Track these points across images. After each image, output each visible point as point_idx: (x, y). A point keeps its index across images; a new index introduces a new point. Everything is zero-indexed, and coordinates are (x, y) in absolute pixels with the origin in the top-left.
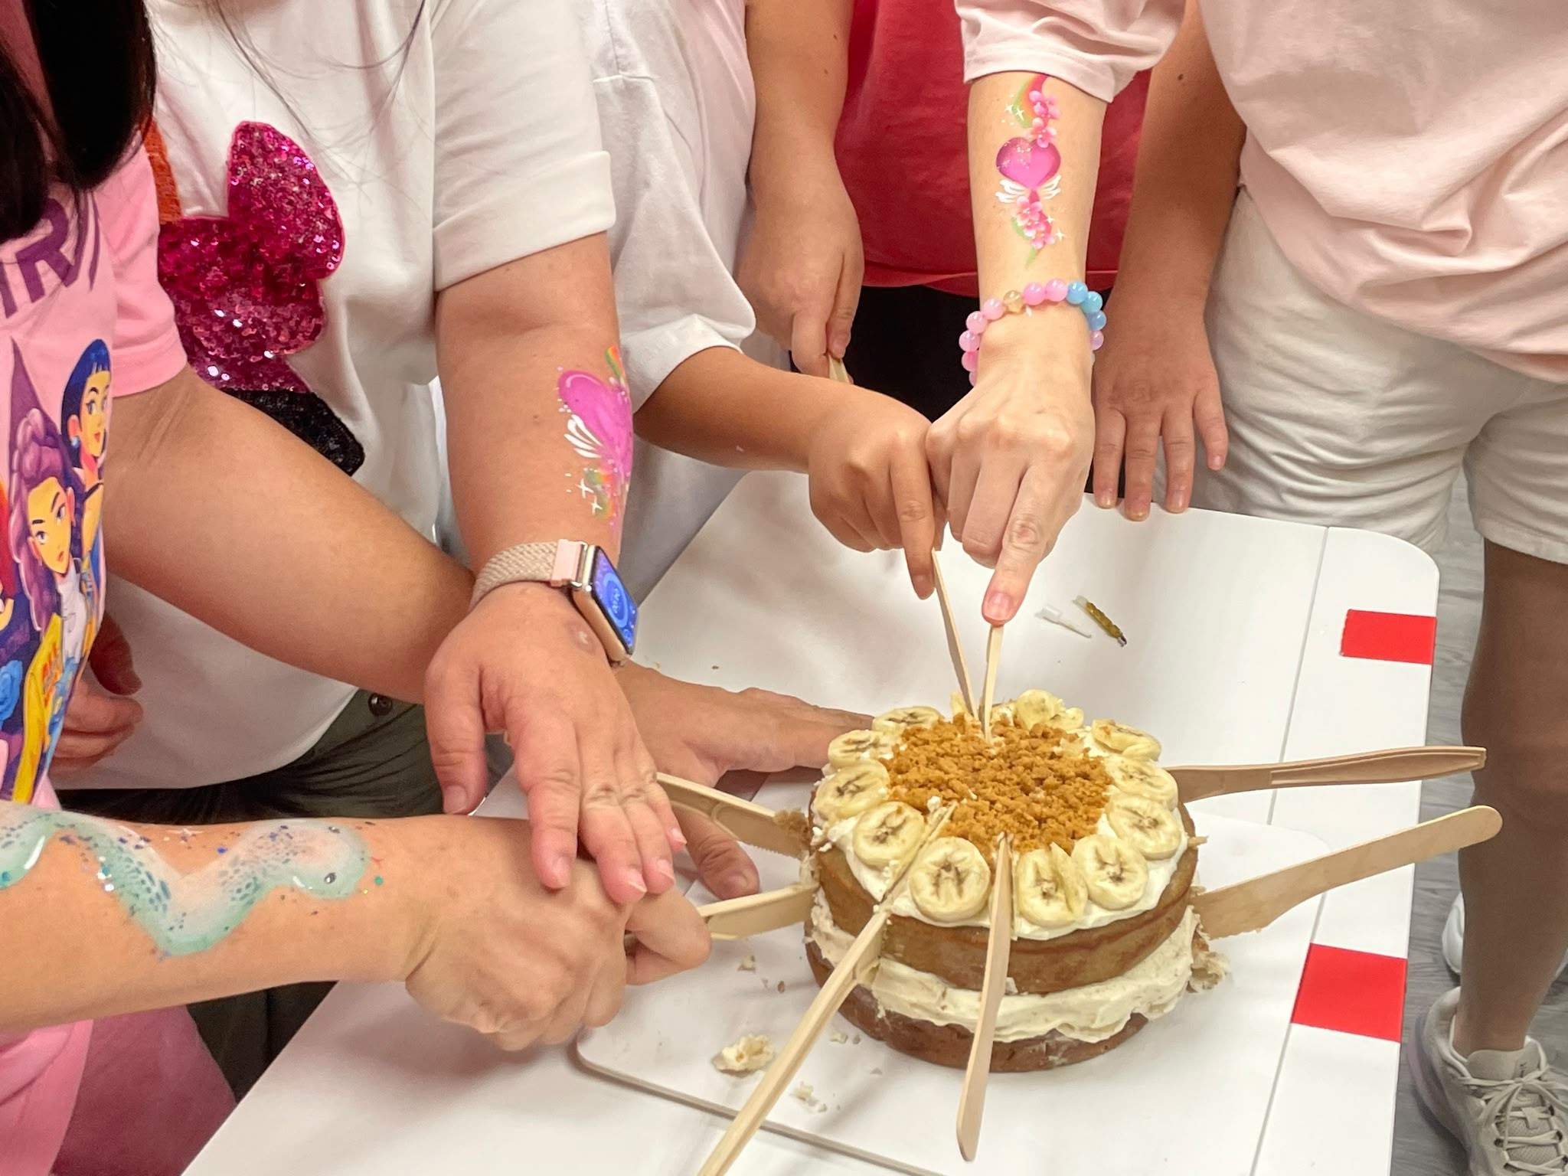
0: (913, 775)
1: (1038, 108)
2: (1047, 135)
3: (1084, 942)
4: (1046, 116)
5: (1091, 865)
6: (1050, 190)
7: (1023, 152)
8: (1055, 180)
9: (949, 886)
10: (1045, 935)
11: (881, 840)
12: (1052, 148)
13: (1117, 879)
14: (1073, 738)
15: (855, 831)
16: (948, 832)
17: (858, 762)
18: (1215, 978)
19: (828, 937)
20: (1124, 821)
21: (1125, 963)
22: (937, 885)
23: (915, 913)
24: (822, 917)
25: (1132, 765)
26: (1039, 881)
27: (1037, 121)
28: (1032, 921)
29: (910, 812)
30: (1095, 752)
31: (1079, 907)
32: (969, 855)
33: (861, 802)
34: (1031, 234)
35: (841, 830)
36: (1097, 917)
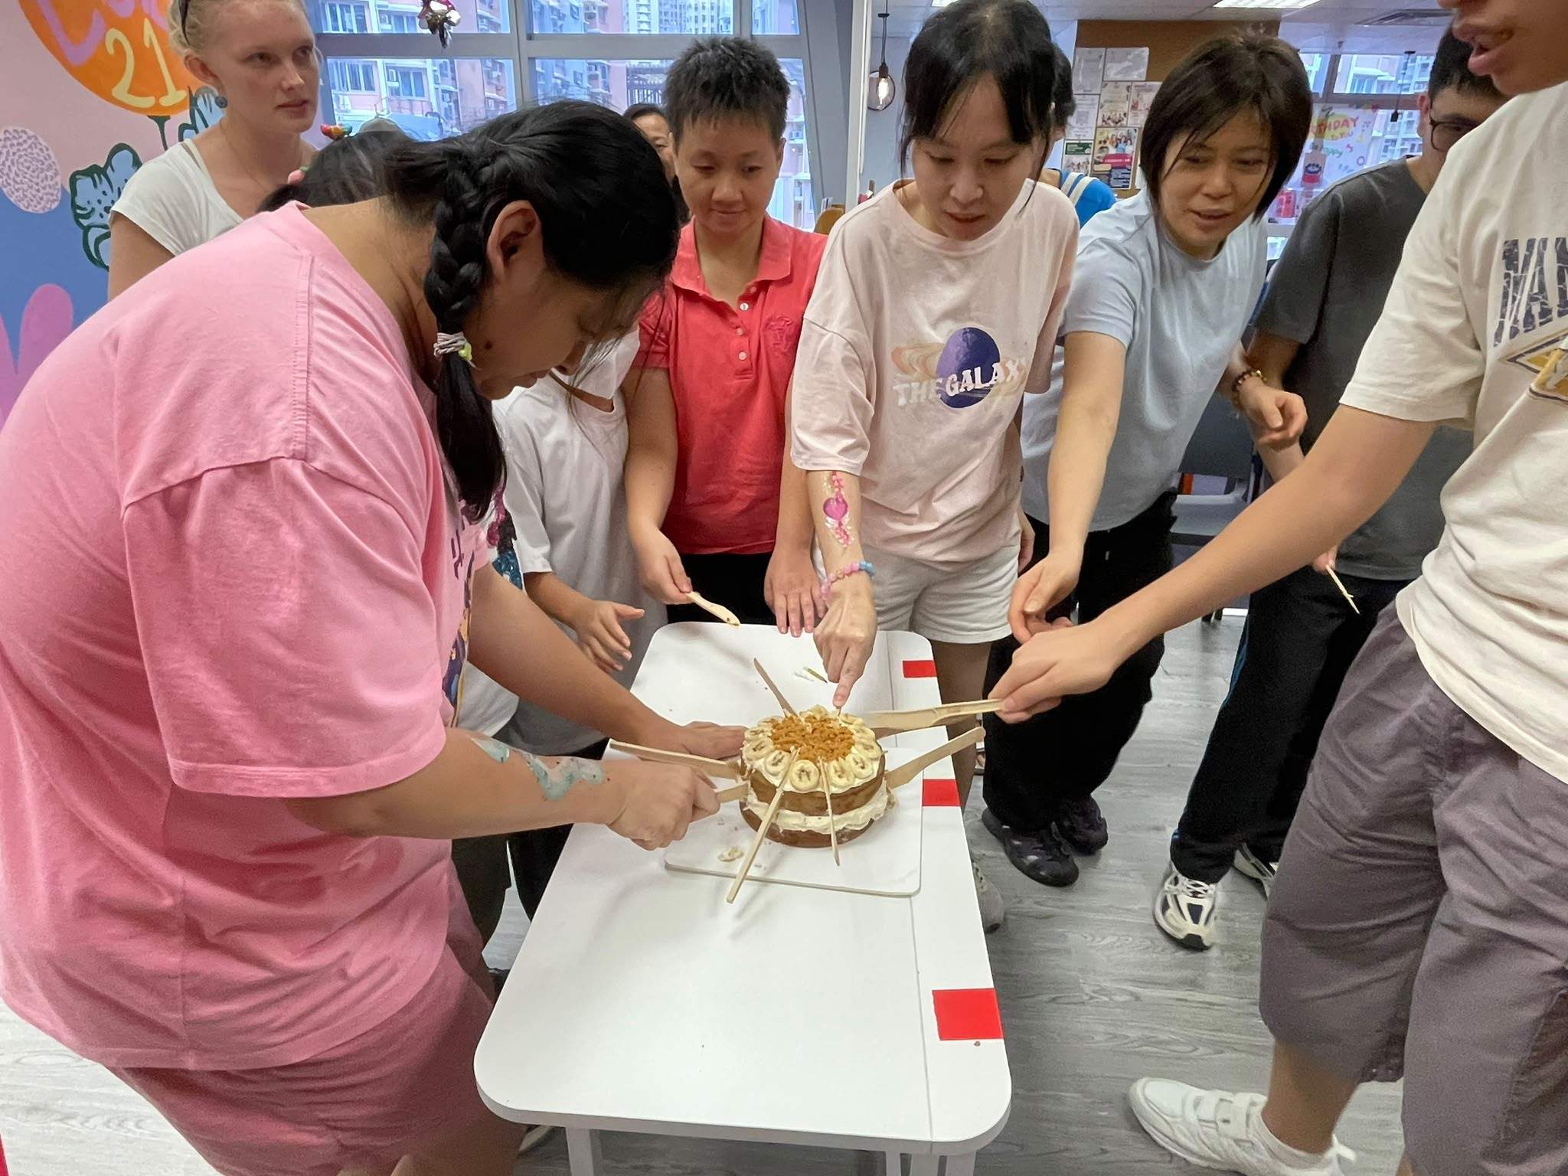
0: (781, 740)
1: (836, 484)
2: (841, 496)
3: (854, 792)
4: (840, 487)
5: (853, 764)
6: (846, 519)
7: (834, 504)
8: (847, 515)
9: (804, 778)
10: (840, 791)
11: (775, 764)
12: (844, 502)
13: (863, 768)
14: (835, 720)
15: (765, 763)
16: (800, 759)
17: (757, 739)
18: (893, 804)
19: (756, 805)
20: (860, 747)
21: (868, 797)
22: (800, 778)
23: (793, 790)
24: (752, 798)
25: (857, 728)
26: (836, 771)
27: (837, 490)
28: (835, 786)
29: (784, 753)
30: (843, 725)
31: (851, 779)
32: (809, 765)
33: (764, 751)
34: (841, 541)
35: (759, 764)
36: (858, 782)
